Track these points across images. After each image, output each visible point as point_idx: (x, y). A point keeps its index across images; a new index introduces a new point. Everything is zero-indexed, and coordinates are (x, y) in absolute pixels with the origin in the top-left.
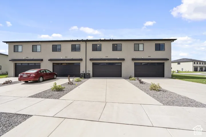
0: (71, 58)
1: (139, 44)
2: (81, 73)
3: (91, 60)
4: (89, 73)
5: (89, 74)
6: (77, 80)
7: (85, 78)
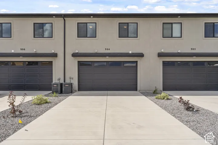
0: (34, 51)
1: (172, 23)
2: (54, 82)
3: (74, 55)
4: (71, 82)
5: (71, 85)
6: (39, 101)
7: (61, 92)
